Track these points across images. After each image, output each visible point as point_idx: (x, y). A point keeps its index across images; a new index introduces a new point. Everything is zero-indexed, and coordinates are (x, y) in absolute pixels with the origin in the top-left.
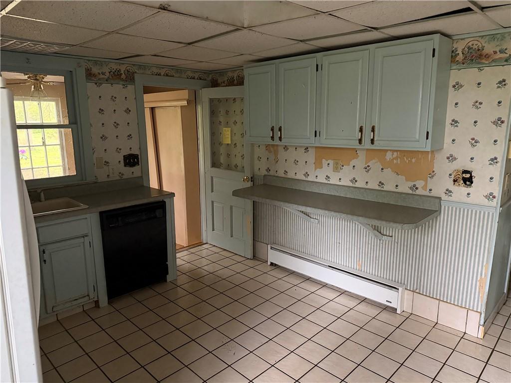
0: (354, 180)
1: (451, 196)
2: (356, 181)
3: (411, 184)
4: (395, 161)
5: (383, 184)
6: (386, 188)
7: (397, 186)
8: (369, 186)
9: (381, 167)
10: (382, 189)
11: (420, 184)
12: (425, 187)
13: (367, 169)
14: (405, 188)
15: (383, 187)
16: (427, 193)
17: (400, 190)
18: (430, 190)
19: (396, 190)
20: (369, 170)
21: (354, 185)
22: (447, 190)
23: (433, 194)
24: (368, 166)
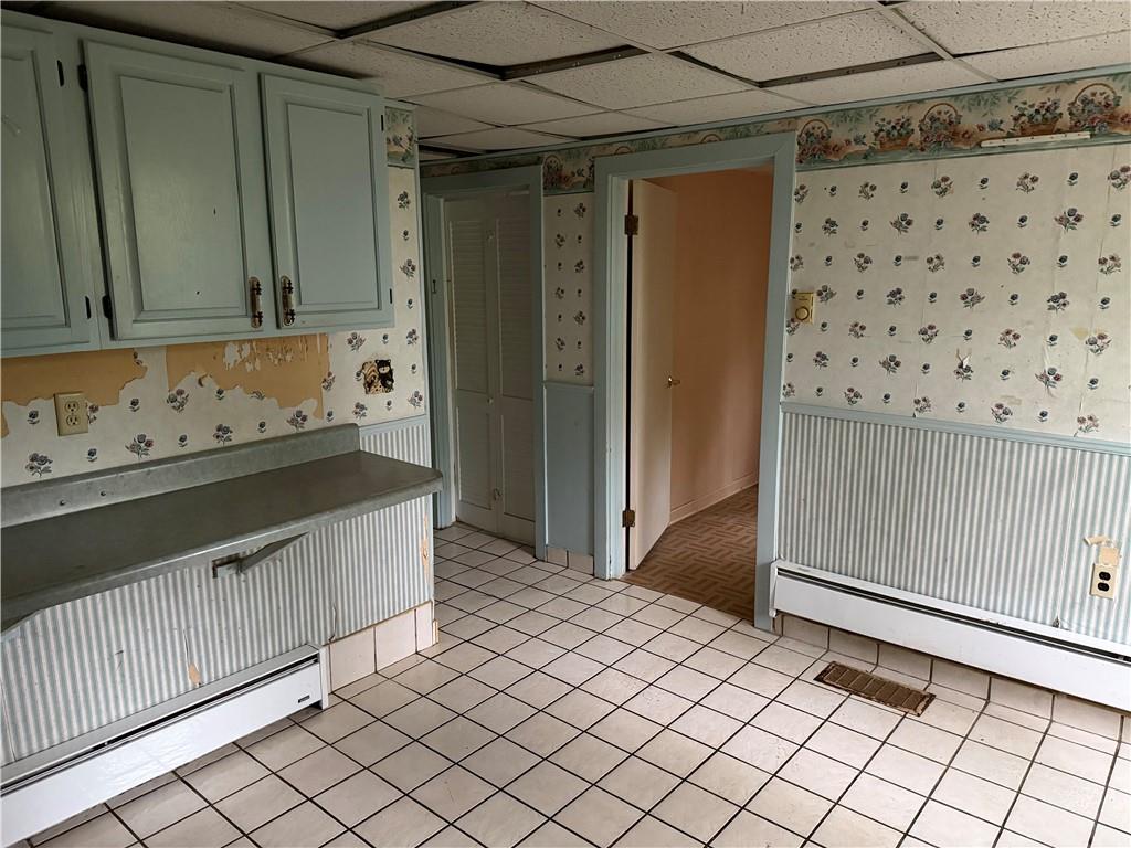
0: (142, 444)
1: (364, 415)
2: (149, 444)
3: (290, 412)
4: (249, 367)
5: (227, 430)
6: (237, 438)
7: (262, 425)
8: (193, 446)
9: (217, 388)
10: (228, 444)
11: (308, 407)
12: (319, 413)
13: (177, 401)
14: (280, 426)
15: (229, 439)
16: (324, 423)
17: (270, 433)
18: (330, 414)
19: (264, 436)
20: (182, 405)
21: (145, 458)
22: (357, 407)
23: (337, 420)
24: (180, 392)
